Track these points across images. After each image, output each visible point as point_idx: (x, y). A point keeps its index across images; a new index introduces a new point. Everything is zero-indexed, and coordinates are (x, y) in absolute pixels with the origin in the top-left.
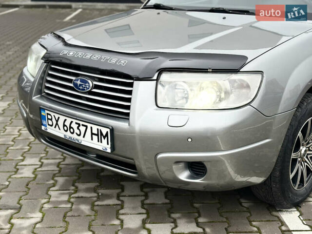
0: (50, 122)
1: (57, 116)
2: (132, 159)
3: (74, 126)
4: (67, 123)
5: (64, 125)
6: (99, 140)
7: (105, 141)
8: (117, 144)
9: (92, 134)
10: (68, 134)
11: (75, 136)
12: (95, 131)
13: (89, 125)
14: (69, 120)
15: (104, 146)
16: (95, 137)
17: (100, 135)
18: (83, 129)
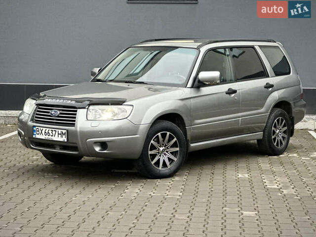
0: (38, 133)
1: (42, 128)
2: (76, 144)
3: (50, 132)
4: (47, 132)
5: (45, 132)
6: (62, 137)
7: (64, 136)
8: (69, 137)
9: (58, 134)
10: (47, 136)
11: (50, 137)
12: (60, 133)
13: (57, 130)
14: (48, 129)
15: (64, 139)
16: (60, 135)
17: (62, 134)
18: (54, 132)
